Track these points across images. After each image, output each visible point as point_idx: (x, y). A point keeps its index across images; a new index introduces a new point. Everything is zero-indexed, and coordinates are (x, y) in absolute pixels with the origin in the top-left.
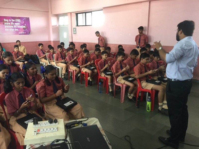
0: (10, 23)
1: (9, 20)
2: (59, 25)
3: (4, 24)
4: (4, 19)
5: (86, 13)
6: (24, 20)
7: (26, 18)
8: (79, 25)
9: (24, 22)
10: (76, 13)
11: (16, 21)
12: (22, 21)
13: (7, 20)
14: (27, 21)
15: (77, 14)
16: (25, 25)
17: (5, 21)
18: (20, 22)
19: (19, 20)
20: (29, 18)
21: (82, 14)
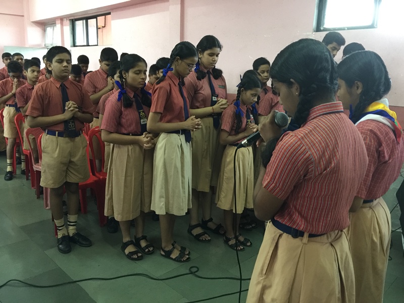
2: (45, 45)
5: (87, 19)
8: (77, 44)
10: (70, 20)
15: (73, 22)
21: (82, 21)
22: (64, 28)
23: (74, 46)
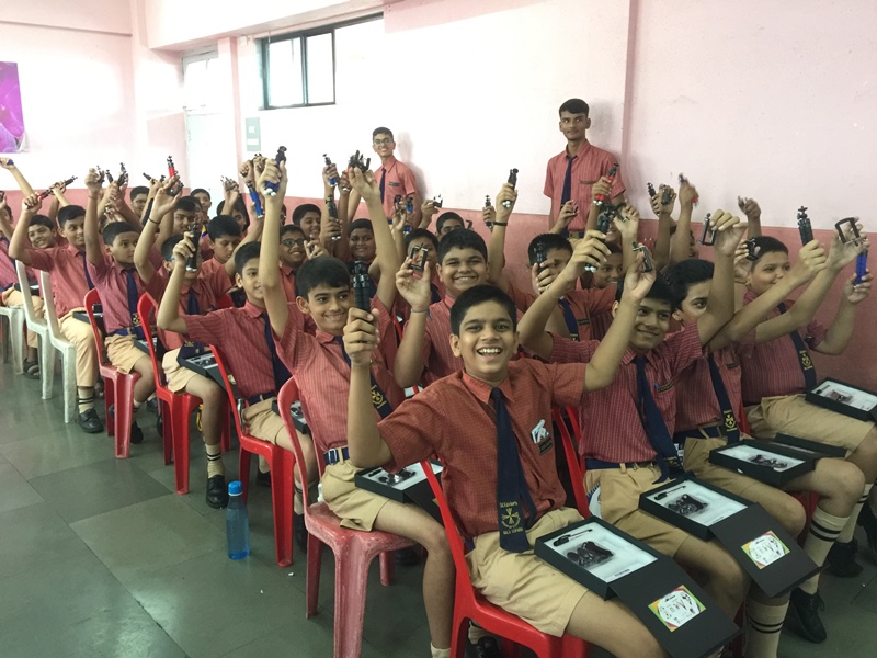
2: (184, 108)
8: (271, 104)
10: (256, 40)
14: (2, 82)
15: (264, 44)
20: (15, 65)
21: (289, 42)
22: (241, 60)
23: (267, 107)
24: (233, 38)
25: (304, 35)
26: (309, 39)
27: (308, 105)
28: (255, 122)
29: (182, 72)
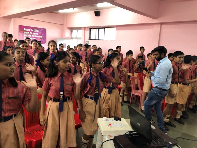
0: (29, 32)
1: (28, 30)
2: (71, 38)
3: (23, 33)
4: (24, 29)
6: (42, 31)
7: (44, 29)
9: (41, 33)
10: (89, 28)
11: (34, 31)
12: (40, 31)
13: (27, 30)
14: (43, 32)
16: (42, 35)
17: (24, 30)
18: (38, 32)
19: (37, 31)
20: (46, 29)
21: (96, 29)
22: (86, 31)
23: (90, 39)
24: (85, 28)
25: (99, 28)
26: (100, 29)
27: (98, 40)
28: (88, 42)
29: (72, 32)
